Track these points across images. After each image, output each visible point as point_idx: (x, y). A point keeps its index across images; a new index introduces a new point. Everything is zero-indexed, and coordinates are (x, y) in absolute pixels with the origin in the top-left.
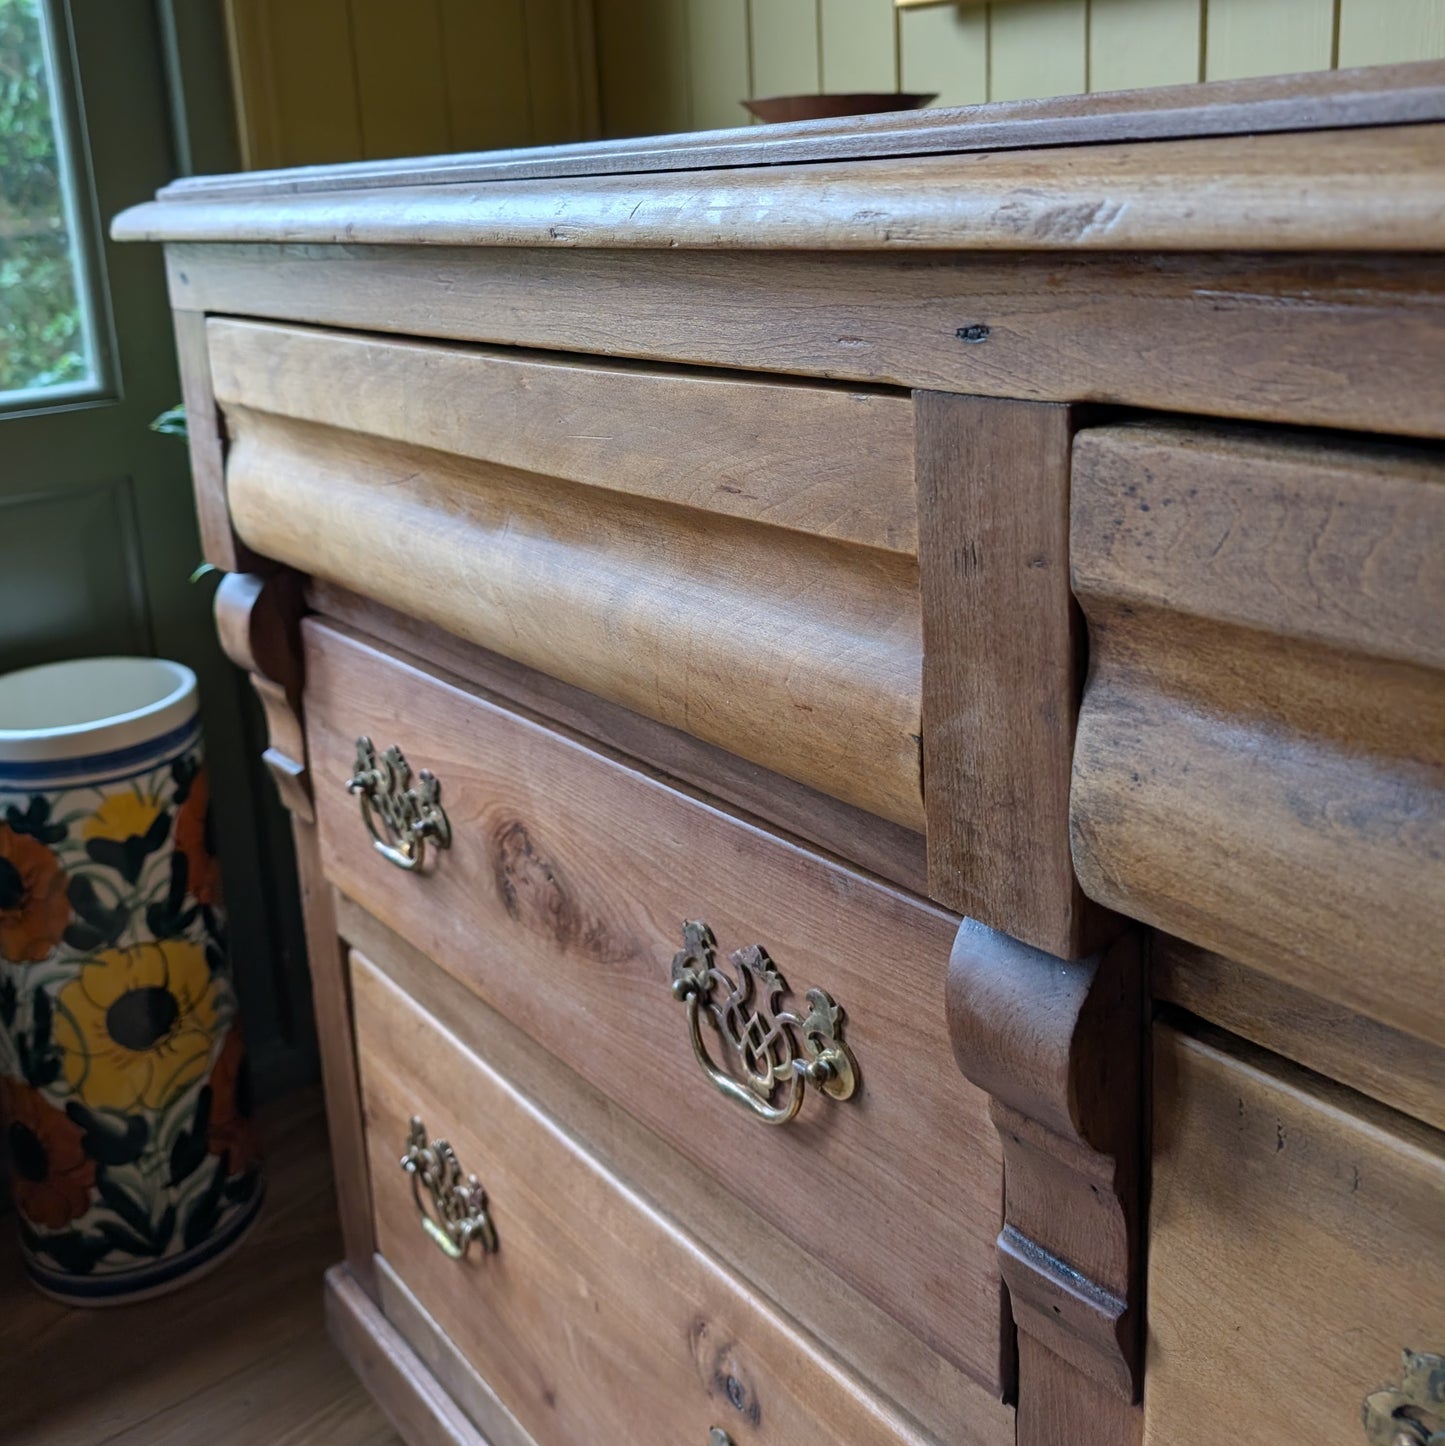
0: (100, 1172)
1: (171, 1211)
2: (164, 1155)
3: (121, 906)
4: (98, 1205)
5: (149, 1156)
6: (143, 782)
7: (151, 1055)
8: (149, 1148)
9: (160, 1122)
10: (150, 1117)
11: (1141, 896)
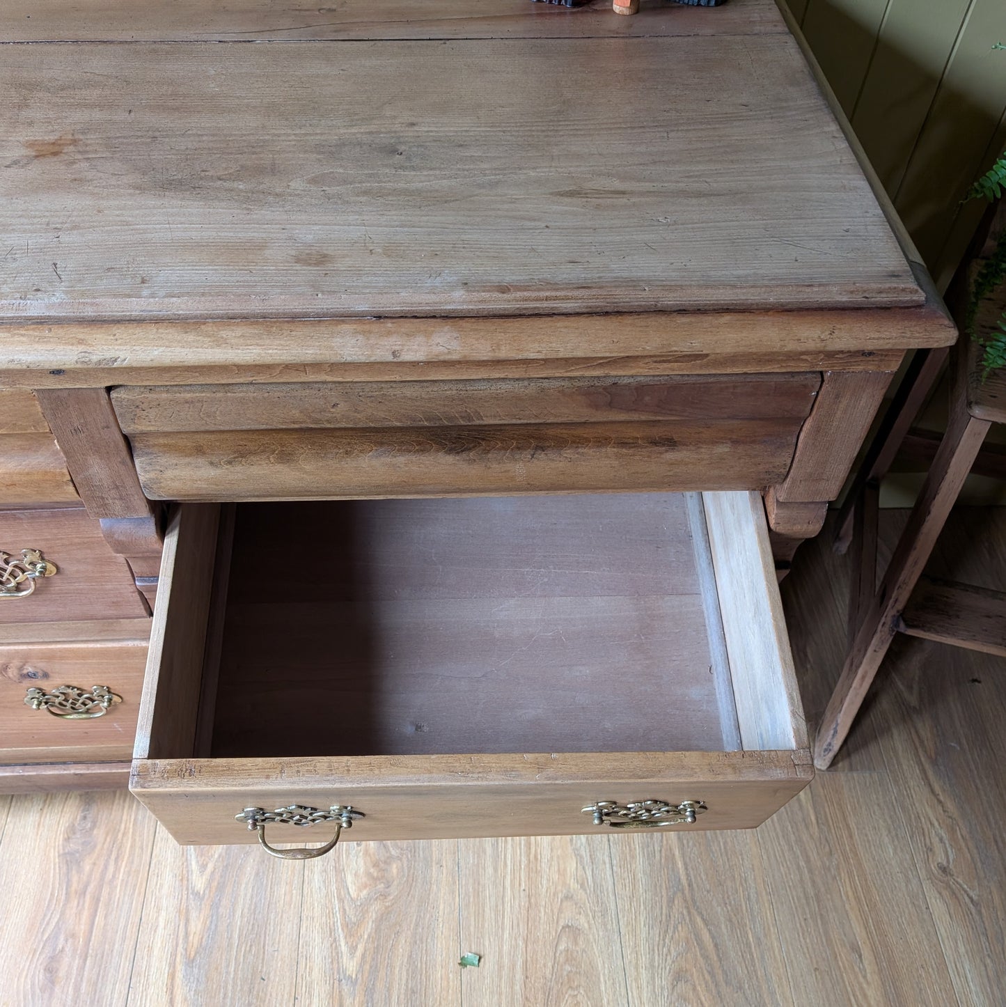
11: (172, 495)
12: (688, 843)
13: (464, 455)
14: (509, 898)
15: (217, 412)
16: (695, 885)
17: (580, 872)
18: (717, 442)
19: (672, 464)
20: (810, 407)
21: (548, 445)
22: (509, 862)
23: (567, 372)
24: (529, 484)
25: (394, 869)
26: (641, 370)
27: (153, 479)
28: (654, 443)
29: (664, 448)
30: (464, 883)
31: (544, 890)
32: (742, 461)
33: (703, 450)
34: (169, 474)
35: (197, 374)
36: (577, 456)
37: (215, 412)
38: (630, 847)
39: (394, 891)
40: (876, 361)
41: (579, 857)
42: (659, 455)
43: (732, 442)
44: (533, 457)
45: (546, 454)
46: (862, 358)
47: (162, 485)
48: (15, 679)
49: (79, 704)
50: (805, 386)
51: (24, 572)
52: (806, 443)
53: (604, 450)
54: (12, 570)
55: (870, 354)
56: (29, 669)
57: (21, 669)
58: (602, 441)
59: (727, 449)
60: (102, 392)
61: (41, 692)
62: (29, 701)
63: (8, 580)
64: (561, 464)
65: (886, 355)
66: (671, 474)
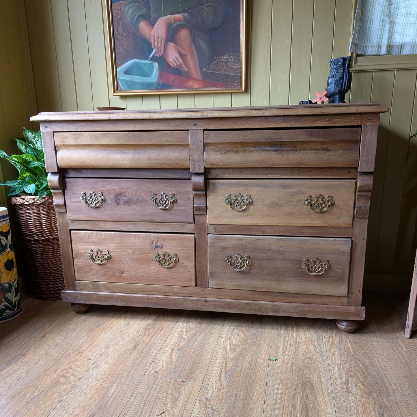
0: (4, 295)
1: (15, 302)
2: (14, 291)
3: (6, 244)
4: (4, 302)
5: (12, 291)
6: (7, 221)
7: (11, 272)
8: (12, 290)
9: (13, 285)
10: (12, 284)
11: (210, 164)
12: (355, 347)
13: (278, 152)
17: (314, 348)
18: (339, 150)
20: (360, 137)
21: (298, 150)
22: (289, 344)
23: (301, 125)
24: (293, 162)
25: (249, 341)
26: (317, 124)
27: (207, 158)
28: (324, 150)
29: (326, 151)
32: (346, 155)
33: (336, 152)
34: (211, 156)
36: (305, 153)
37: (224, 137)
40: (373, 121)
41: (314, 345)
42: (325, 153)
43: (343, 150)
44: (294, 153)
45: (297, 152)
46: (369, 121)
47: (209, 160)
48: (153, 248)
49: (167, 261)
50: (357, 130)
51: (168, 201)
52: (362, 149)
53: (311, 151)
54: (166, 200)
55: (371, 119)
56: (158, 244)
57: (156, 243)
58: (311, 149)
59: (342, 152)
60: (203, 130)
61: (159, 254)
62: (154, 259)
63: (164, 204)
64: (301, 155)
65: (375, 120)
66: (329, 159)
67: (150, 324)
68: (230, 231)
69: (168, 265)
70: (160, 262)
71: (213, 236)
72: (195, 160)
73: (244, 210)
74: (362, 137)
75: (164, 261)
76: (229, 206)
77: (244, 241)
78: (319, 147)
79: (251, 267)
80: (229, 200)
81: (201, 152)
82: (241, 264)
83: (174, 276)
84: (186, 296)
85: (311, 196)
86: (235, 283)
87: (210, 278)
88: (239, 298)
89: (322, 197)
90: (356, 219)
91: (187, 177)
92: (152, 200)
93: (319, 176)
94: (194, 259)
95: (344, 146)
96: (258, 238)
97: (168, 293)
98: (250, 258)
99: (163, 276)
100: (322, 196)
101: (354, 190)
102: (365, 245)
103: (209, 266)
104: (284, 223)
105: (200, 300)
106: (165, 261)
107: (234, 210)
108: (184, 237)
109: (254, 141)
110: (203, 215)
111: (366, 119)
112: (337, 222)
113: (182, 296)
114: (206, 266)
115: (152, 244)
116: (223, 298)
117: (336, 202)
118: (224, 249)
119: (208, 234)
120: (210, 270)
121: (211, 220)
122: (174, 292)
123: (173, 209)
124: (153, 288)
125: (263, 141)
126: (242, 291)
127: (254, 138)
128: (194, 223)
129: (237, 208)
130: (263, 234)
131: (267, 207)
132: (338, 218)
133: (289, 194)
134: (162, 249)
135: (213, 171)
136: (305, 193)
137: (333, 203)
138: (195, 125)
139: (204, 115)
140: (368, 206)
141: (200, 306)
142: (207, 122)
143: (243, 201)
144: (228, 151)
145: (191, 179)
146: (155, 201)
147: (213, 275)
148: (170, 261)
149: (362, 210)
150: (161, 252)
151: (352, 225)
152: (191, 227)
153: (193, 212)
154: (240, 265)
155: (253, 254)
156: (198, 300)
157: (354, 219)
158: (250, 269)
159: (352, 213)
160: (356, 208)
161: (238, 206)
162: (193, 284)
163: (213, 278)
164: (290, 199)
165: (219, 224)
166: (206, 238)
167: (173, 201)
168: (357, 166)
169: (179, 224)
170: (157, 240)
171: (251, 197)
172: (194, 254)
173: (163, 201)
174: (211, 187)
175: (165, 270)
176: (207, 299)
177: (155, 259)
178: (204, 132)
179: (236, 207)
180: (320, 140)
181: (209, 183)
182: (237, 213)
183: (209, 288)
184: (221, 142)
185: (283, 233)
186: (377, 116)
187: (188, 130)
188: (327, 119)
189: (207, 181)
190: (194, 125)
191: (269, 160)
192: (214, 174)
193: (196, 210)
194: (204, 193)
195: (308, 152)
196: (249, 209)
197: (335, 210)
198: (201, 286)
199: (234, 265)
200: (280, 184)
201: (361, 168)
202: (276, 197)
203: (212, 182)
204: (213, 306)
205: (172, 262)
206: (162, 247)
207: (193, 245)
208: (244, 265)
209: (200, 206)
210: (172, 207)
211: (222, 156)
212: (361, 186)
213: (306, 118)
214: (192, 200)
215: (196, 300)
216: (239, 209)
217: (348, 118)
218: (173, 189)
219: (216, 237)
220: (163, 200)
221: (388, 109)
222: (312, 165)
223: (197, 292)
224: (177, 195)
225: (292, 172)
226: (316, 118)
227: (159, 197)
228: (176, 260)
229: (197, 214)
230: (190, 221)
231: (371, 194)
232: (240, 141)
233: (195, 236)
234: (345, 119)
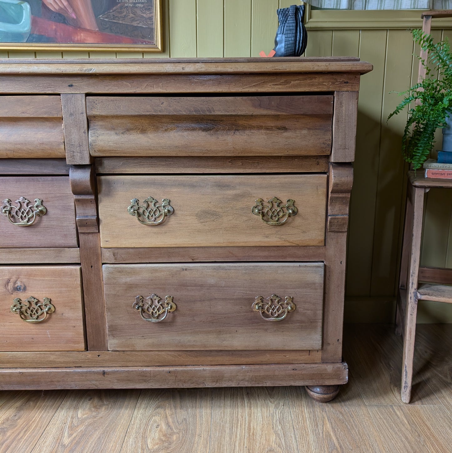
11: (99, 151)
12: (338, 430)
13: (209, 132)
14: (237, 450)
15: (122, 106)
16: (343, 447)
17: (278, 440)
18: (302, 129)
19: (287, 138)
20: (332, 109)
21: (240, 129)
22: (238, 436)
23: (243, 89)
24: (234, 148)
25: (175, 437)
26: (269, 89)
27: (94, 140)
28: (279, 129)
29: (283, 131)
30: (212, 443)
31: (257, 447)
32: (313, 137)
33: (297, 132)
34: (100, 138)
35: (117, 88)
36: (251, 133)
37: (121, 106)
38: (305, 431)
39: (173, 446)
40: (350, 86)
41: (277, 435)
42: (281, 134)
43: (308, 129)
44: (234, 133)
45: (239, 132)
46: (344, 84)
47: (97, 143)
48: (10, 291)
49: (34, 312)
50: (328, 98)
51: (33, 212)
52: (335, 128)
53: (260, 131)
54: (29, 210)
55: (347, 82)
56: (19, 284)
57: (15, 283)
58: (259, 128)
59: (306, 132)
60: (84, 95)
61: (20, 301)
62: (12, 309)
63: (25, 216)
64: (245, 137)
65: (353, 83)
66: (287, 143)
67: (8, 418)
68: (139, 258)
69: (37, 319)
70: (23, 314)
71: (111, 267)
72: (73, 143)
73: (160, 224)
74: (336, 109)
75: (29, 312)
76: (136, 217)
77: (163, 273)
78: (271, 123)
79: (176, 313)
80: (136, 208)
81: (84, 131)
82: (158, 310)
83: (48, 335)
84: (71, 366)
85: (263, 201)
86: (150, 341)
87: (109, 335)
88: (158, 364)
89: (279, 201)
90: (330, 233)
91: (64, 172)
92: (3, 211)
93: (274, 170)
94: (80, 305)
95: (310, 123)
96: (184, 268)
97: (39, 363)
98: (174, 300)
99: (30, 336)
100: (278, 199)
101: (325, 190)
102: (344, 272)
103: (108, 317)
104: (223, 242)
105: (94, 373)
106: (32, 311)
107: (145, 224)
108: (62, 270)
109: (171, 114)
110: (92, 233)
111: (339, 82)
112: (303, 239)
113: (64, 366)
114: (103, 317)
115: (8, 285)
116: (132, 365)
117: (299, 209)
118: (130, 287)
119: (103, 264)
120: (108, 322)
121: (107, 241)
122: (50, 361)
123: (41, 224)
124: (12, 357)
125: (185, 113)
126: (163, 353)
127: (171, 109)
128: (79, 247)
129: (150, 221)
130: (193, 260)
131: (197, 218)
132: (304, 232)
133: (230, 197)
134: (26, 291)
135: (106, 162)
136: (254, 197)
137: (295, 211)
138: (71, 86)
139: (85, 69)
140: (346, 214)
141: (94, 382)
142: (92, 81)
143: (159, 210)
144: (128, 130)
145: (68, 175)
146: (10, 213)
147: (114, 330)
148: (40, 312)
149: (339, 220)
150: (24, 297)
151: (324, 242)
152: (74, 254)
153: (75, 230)
154: (157, 312)
155: (178, 293)
156: (90, 373)
157: (326, 234)
158: (174, 317)
159: (324, 225)
160: (329, 217)
161: (150, 217)
162: (82, 346)
163: (114, 336)
164: (231, 206)
165: (122, 247)
166: (99, 271)
167: (41, 211)
168: (328, 153)
169: (53, 250)
170: (16, 278)
171: (171, 203)
172: (80, 298)
173: (23, 213)
174: (104, 188)
175: (32, 327)
176: (106, 369)
177: (14, 310)
178: (87, 97)
179: (147, 219)
180: (273, 113)
181: (100, 181)
182: (150, 229)
183: (108, 351)
184: (116, 114)
185: (222, 257)
186: (356, 77)
187: (59, 95)
188: (282, 81)
189: (98, 177)
190: (69, 86)
191: (196, 145)
192: (108, 167)
193: (80, 226)
194: (93, 197)
195: (256, 132)
196: (168, 222)
197: (298, 221)
198: (95, 348)
199: (147, 312)
200: (215, 183)
201: (335, 157)
202: (210, 202)
203: (105, 180)
204: (116, 381)
205: (43, 313)
206: (25, 289)
207: (79, 282)
208: (164, 312)
209: (87, 220)
210: (40, 222)
211: (118, 137)
212: (336, 185)
213: (250, 79)
214: (74, 209)
215: (87, 373)
216: (153, 222)
217: (313, 80)
218: (40, 193)
219: (115, 268)
220: (23, 210)
221: (372, 67)
222: (262, 153)
223: (88, 359)
224: (47, 202)
225: (232, 164)
226: (266, 78)
227: (16, 205)
228: (50, 309)
229: (83, 232)
230: (71, 244)
231: (350, 196)
232: (148, 113)
233: (81, 269)
234: (310, 81)
